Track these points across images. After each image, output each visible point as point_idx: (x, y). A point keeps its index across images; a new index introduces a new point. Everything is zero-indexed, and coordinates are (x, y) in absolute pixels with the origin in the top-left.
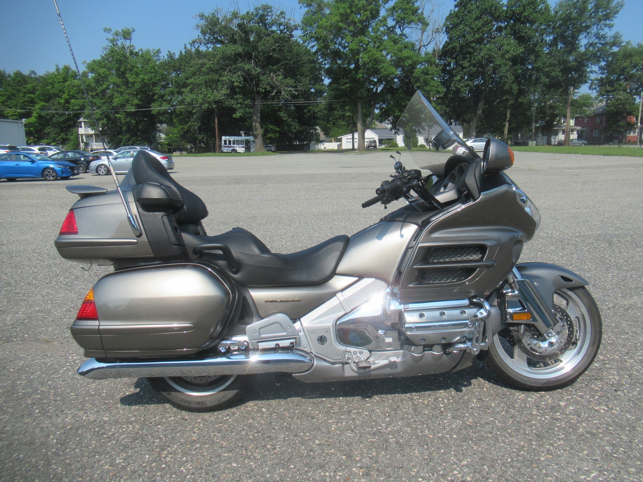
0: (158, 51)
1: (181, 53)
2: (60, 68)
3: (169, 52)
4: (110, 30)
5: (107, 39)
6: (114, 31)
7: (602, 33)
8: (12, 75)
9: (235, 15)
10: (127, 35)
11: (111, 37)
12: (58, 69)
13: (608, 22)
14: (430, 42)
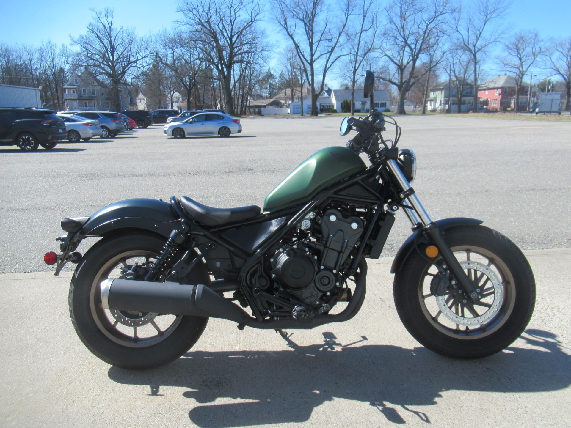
14: (370, 28)
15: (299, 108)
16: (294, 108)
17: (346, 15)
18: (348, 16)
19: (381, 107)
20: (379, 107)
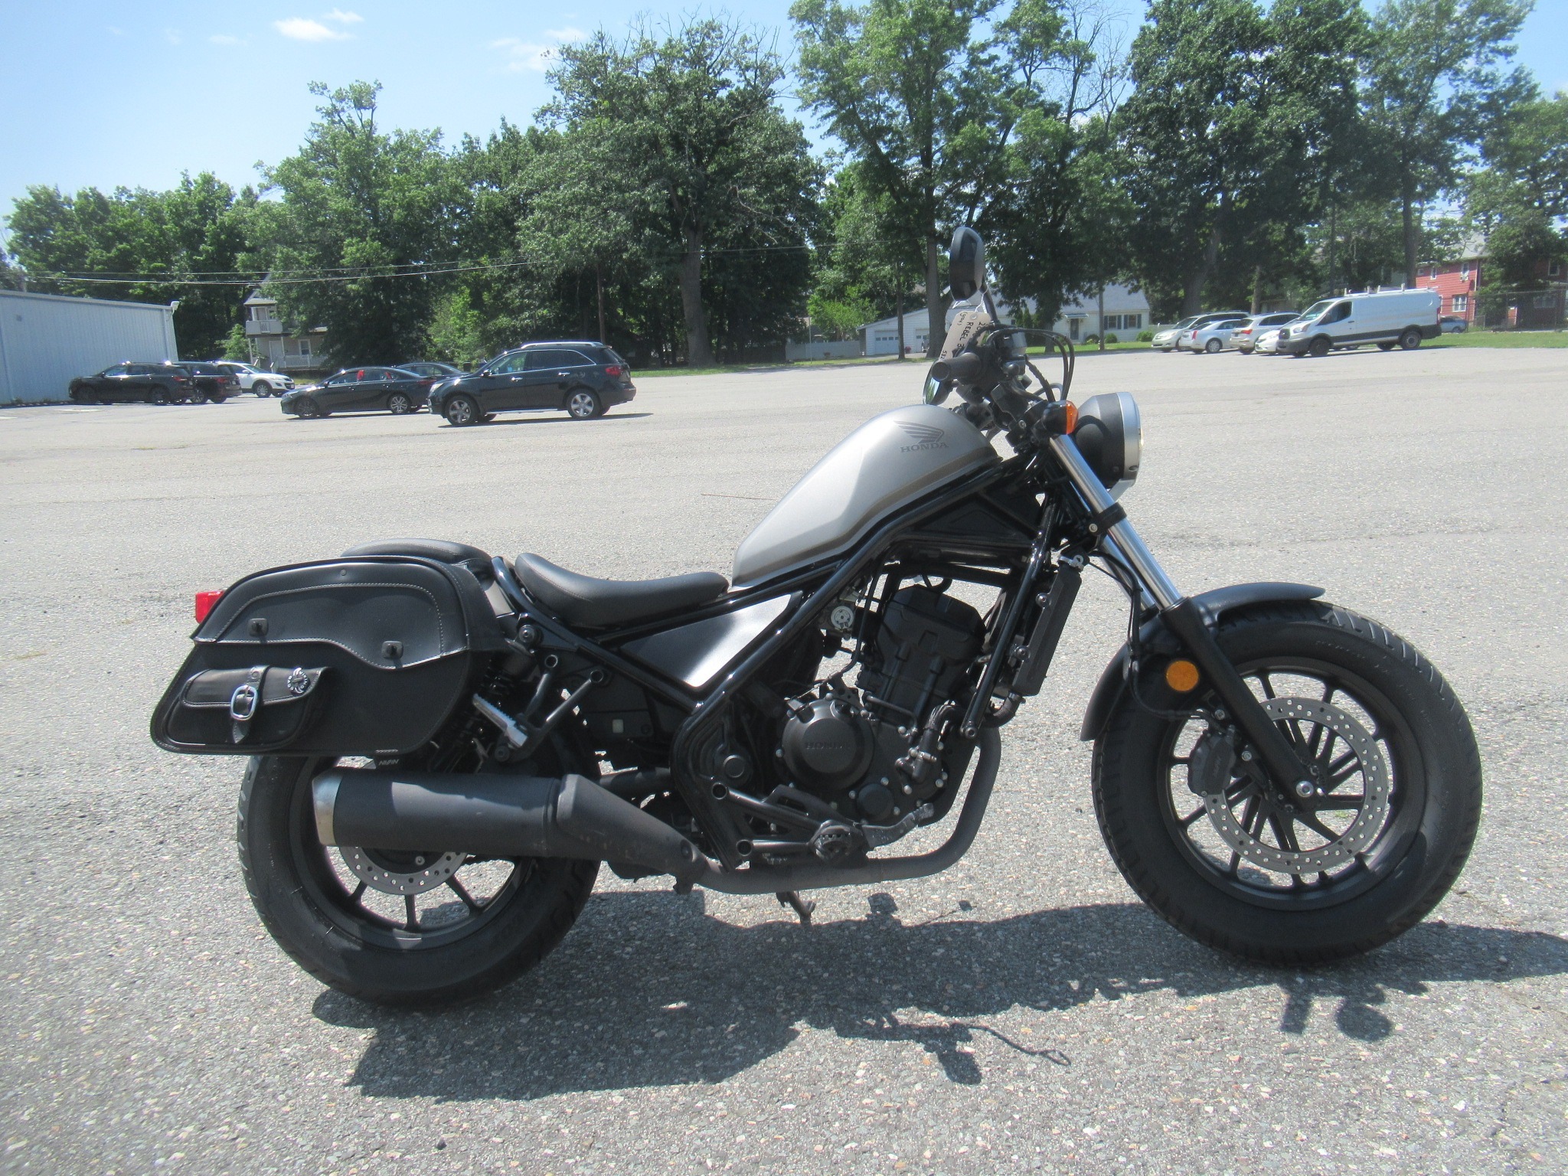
0: (437, 135)
1: (494, 137)
2: (191, 179)
3: (466, 135)
4: (325, 88)
5: (318, 110)
6: (333, 90)
7: (1486, 70)
8: (75, 199)
9: (648, 49)
10: (363, 99)
11: (326, 103)
12: (187, 183)
13: (1502, 44)
14: (1096, 102)
15: (891, 338)
16: (878, 339)
17: (1027, 68)
18: (1031, 72)
19: (1126, 327)
20: (1119, 328)
